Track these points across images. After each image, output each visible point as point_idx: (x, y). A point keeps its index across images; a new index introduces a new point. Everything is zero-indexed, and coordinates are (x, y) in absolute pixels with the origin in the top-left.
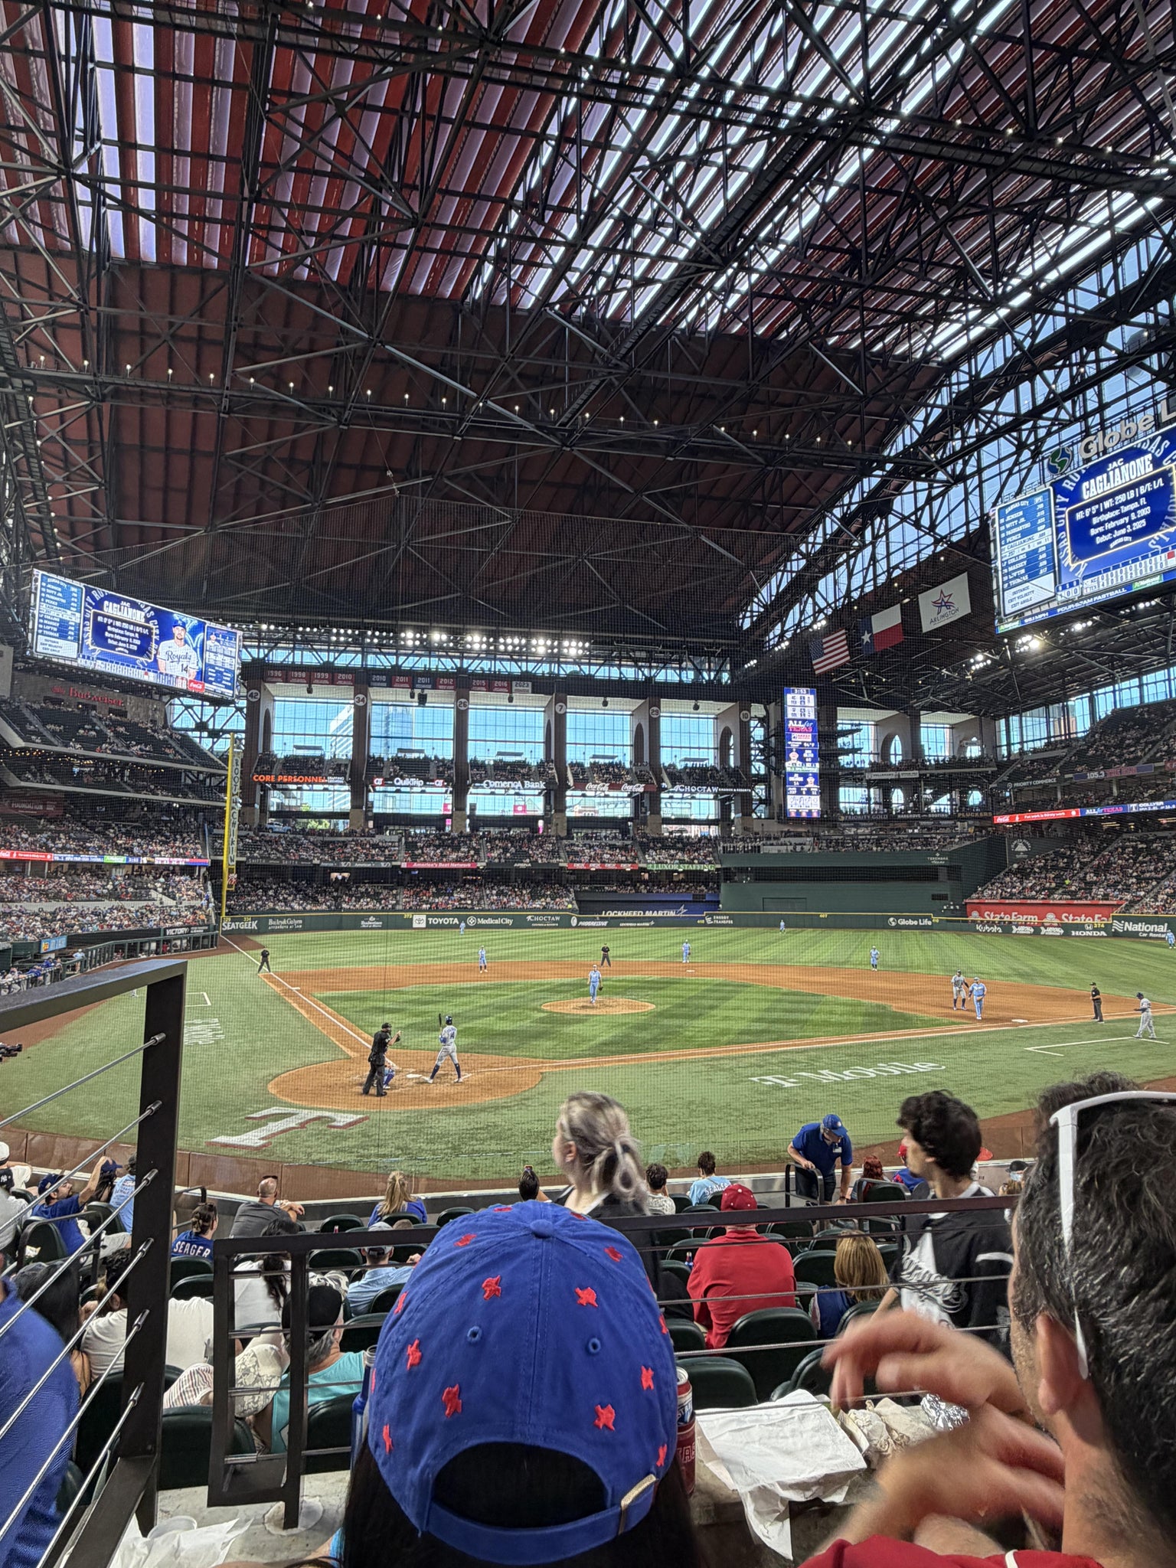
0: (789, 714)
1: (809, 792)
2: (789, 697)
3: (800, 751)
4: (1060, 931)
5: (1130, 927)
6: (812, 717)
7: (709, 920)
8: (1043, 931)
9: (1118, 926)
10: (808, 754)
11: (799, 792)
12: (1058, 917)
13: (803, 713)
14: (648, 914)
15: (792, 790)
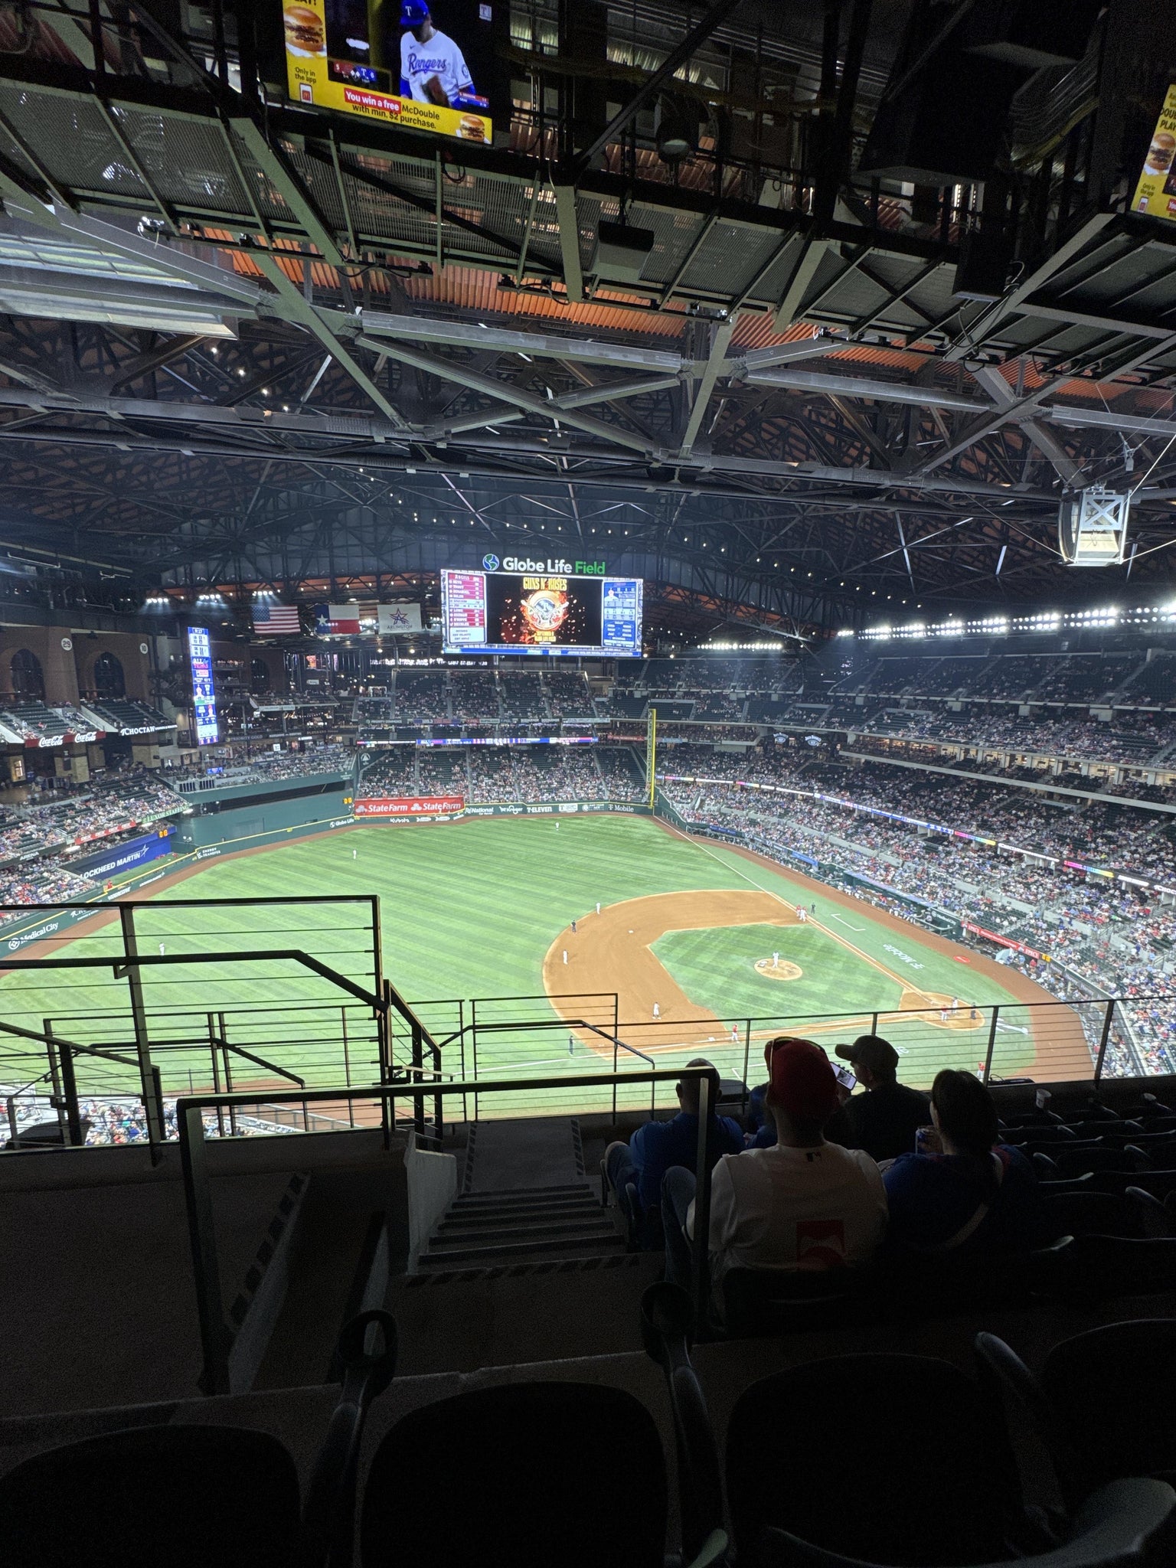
0: (193, 652)
1: (210, 722)
2: (191, 636)
3: (202, 687)
4: (447, 818)
5: (475, 810)
6: (207, 654)
7: (199, 856)
8: (437, 819)
9: (468, 811)
10: (207, 688)
11: (205, 723)
12: (421, 805)
13: (202, 652)
14: (120, 863)
15: (199, 721)
